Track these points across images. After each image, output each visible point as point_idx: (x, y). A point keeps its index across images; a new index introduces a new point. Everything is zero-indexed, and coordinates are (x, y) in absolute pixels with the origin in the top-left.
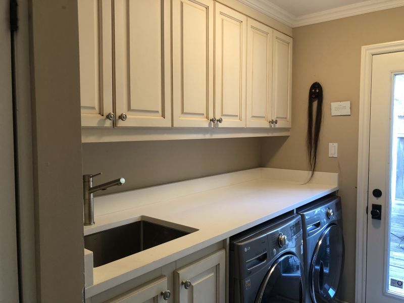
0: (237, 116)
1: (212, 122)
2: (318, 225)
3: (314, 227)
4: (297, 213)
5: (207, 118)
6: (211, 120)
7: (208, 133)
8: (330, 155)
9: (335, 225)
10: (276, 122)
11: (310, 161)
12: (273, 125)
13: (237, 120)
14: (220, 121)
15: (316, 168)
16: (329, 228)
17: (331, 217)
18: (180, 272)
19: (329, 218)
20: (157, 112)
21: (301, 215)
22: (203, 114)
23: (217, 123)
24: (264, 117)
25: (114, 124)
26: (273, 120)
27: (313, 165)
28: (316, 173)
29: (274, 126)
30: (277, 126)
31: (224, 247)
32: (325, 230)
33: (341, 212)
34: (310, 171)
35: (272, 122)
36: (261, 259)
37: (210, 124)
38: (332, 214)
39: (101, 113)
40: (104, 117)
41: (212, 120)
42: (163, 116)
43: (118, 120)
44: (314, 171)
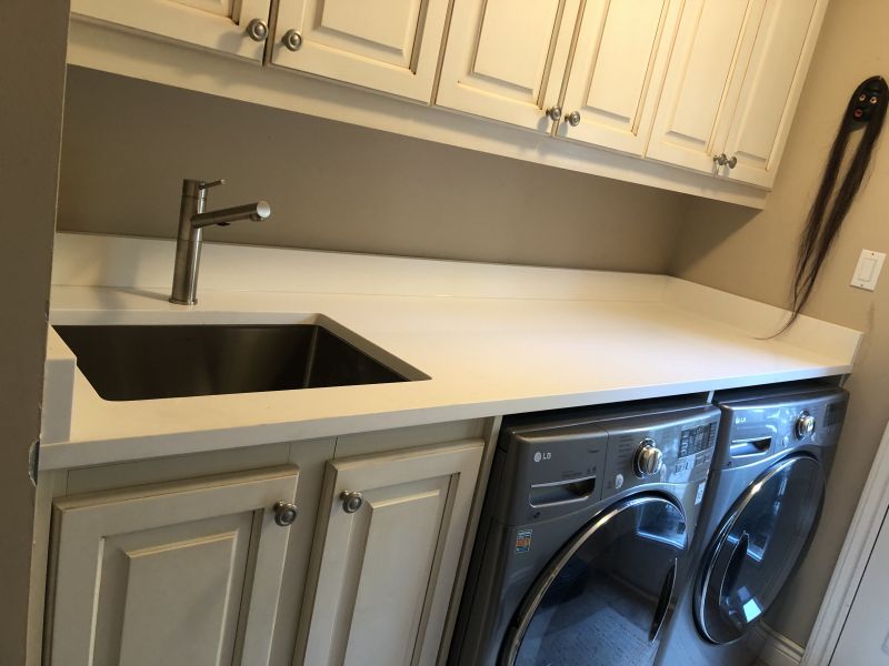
0: (627, 120)
1: (549, 118)
2: (763, 446)
3: (752, 448)
4: (713, 402)
5: (540, 103)
6: (547, 112)
7: (533, 147)
8: (855, 282)
9: (813, 456)
10: (733, 164)
11: (796, 285)
12: (721, 169)
13: (622, 130)
14: (572, 119)
15: (806, 308)
16: (793, 461)
17: (805, 436)
18: (342, 468)
19: (799, 438)
20: (398, 52)
21: (723, 410)
22: (529, 91)
23: (564, 125)
24: (704, 142)
25: (267, 55)
26: (724, 156)
27: (801, 297)
28: (802, 318)
29: (726, 172)
30: (734, 174)
31: (484, 437)
32: (779, 461)
33: (839, 431)
34: (788, 309)
35: (722, 160)
36: (576, 491)
37: (543, 122)
38: (810, 428)
39: (234, 16)
40: (240, 29)
41: (550, 113)
42: (413, 67)
43: (279, 46)
44: (798, 312)
